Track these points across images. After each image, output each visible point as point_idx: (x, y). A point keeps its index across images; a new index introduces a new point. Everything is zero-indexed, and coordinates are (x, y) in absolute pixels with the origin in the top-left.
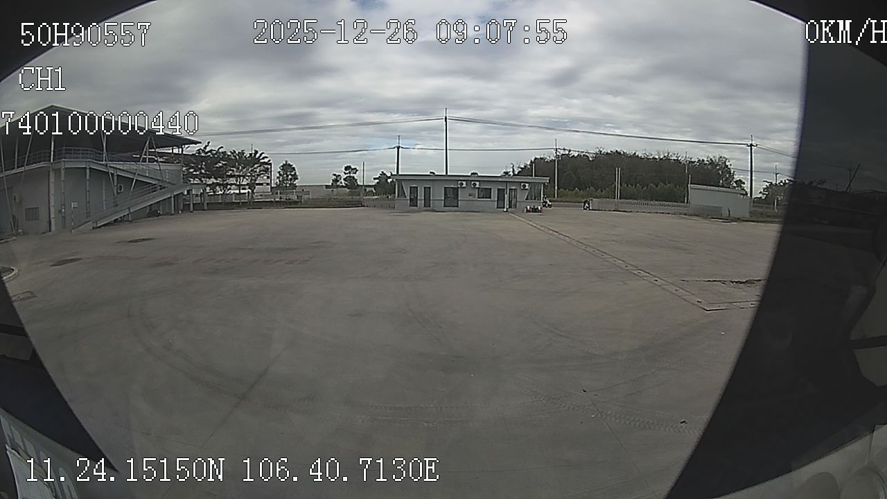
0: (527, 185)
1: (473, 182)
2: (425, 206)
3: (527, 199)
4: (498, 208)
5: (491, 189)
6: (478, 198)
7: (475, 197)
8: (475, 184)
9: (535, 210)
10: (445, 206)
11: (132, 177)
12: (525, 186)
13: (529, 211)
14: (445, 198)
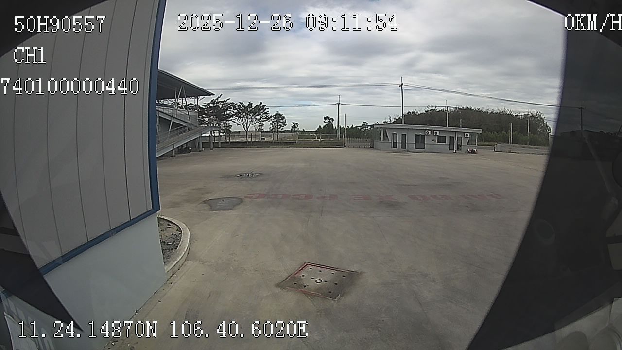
0: (469, 134)
1: (435, 132)
2: (402, 148)
3: (468, 144)
4: (450, 150)
5: (445, 136)
6: (438, 142)
7: (435, 142)
8: (436, 133)
9: (473, 152)
10: (416, 148)
11: (170, 119)
12: (467, 135)
13: (470, 153)
14: (416, 142)
